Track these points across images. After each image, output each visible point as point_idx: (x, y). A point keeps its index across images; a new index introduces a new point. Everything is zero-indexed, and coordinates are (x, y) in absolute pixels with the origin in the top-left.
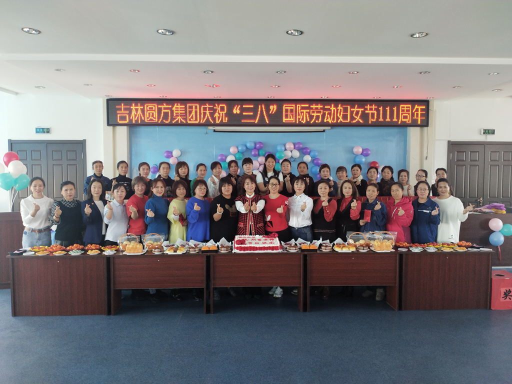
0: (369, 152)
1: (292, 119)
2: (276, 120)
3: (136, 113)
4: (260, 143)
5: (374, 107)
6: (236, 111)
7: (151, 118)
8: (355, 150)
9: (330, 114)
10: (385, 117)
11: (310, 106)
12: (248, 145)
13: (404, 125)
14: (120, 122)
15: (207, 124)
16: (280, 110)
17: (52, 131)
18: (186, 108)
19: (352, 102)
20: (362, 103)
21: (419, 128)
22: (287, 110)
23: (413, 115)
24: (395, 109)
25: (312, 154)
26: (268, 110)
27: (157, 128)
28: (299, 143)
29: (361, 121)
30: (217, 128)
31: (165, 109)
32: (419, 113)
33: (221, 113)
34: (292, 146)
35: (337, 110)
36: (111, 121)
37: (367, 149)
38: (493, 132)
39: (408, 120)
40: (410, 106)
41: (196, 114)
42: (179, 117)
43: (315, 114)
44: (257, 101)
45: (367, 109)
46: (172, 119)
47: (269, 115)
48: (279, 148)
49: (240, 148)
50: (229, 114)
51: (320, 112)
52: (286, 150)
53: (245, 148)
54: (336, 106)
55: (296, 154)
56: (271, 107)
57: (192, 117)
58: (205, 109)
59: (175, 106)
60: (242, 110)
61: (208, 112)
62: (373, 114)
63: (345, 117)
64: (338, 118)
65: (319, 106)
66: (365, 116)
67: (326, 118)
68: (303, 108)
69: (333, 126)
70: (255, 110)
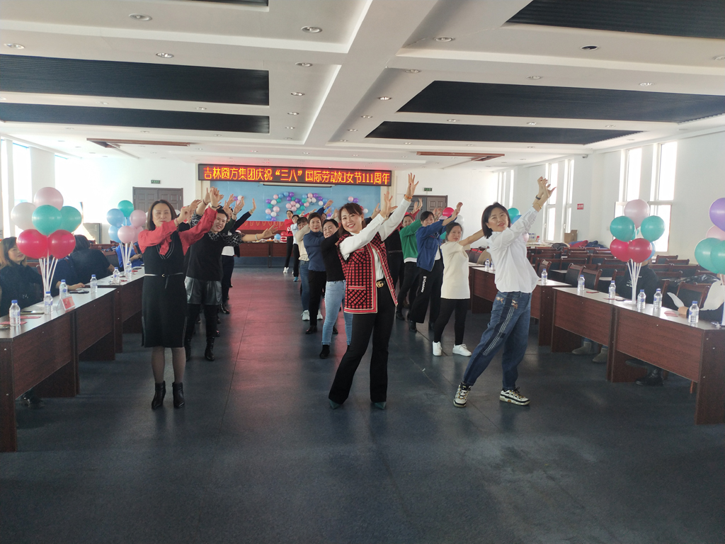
1: (311, 179)
2: (302, 180)
3: (216, 172)
4: (292, 193)
5: (359, 174)
6: (278, 173)
7: (225, 176)
9: (334, 177)
10: (366, 180)
11: (322, 172)
12: (285, 194)
13: (377, 185)
14: (206, 178)
15: (260, 181)
16: (304, 173)
17: (161, 182)
18: (247, 171)
19: (347, 170)
20: (353, 171)
21: (386, 187)
22: (308, 174)
23: (382, 178)
24: (372, 175)
26: (297, 174)
27: (229, 182)
28: (316, 194)
29: (352, 182)
30: (265, 183)
31: (234, 171)
32: (386, 177)
33: (268, 174)
34: (312, 196)
35: (338, 175)
36: (201, 178)
37: (356, 199)
38: (431, 190)
39: (379, 182)
40: (380, 173)
41: (253, 175)
42: (243, 176)
43: (325, 177)
44: (290, 168)
45: (355, 175)
46: (239, 177)
47: (297, 177)
48: (303, 196)
49: (279, 196)
50: (273, 175)
51: (328, 176)
52: (308, 197)
53: (282, 196)
54: (337, 173)
55: (314, 200)
56: (299, 172)
57: (251, 177)
58: (258, 172)
59: (241, 169)
60: (281, 173)
61: (260, 174)
62: (359, 178)
63: (343, 179)
64: (338, 180)
65: (327, 172)
66: (354, 179)
67: (331, 179)
68: (317, 173)
69: (336, 184)
70: (289, 173)
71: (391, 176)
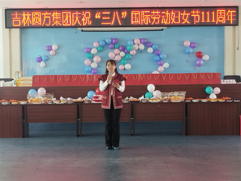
0: (195, 45)
1: (138, 22)
2: (126, 23)
3: (26, 18)
4: (116, 39)
5: (197, 12)
7: (36, 22)
8: (185, 44)
10: (206, 19)
11: (150, 12)
12: (107, 41)
13: (221, 25)
14: (15, 25)
15: (77, 26)
16: (129, 15)
18: (61, 15)
19: (182, 9)
20: (189, 9)
21: (232, 27)
22: (134, 15)
23: (226, 17)
24: (213, 13)
25: (153, 47)
26: (120, 15)
27: (41, 29)
28: (144, 39)
29: (188, 23)
30: (84, 29)
31: (46, 15)
32: (231, 15)
33: (87, 18)
34: (139, 41)
35: (171, 15)
36: (8, 25)
37: (194, 43)
39: (223, 21)
40: (224, 11)
41: (69, 19)
42: (57, 22)
43: (155, 18)
44: (112, 9)
45: (192, 14)
46: (52, 23)
47: (122, 20)
48: (129, 43)
49: (100, 43)
50: (93, 18)
51: (158, 17)
52: (134, 44)
53: (104, 43)
54: (170, 12)
55: (142, 47)
56: (123, 13)
57: (66, 22)
58: (75, 15)
59: (54, 14)
60: (102, 15)
61: (77, 18)
62: (197, 17)
63: (176, 20)
64: (171, 21)
65: (157, 12)
66: (191, 19)
67: (163, 21)
68: (146, 14)
69: (169, 26)
70: (111, 16)
71: (237, 13)
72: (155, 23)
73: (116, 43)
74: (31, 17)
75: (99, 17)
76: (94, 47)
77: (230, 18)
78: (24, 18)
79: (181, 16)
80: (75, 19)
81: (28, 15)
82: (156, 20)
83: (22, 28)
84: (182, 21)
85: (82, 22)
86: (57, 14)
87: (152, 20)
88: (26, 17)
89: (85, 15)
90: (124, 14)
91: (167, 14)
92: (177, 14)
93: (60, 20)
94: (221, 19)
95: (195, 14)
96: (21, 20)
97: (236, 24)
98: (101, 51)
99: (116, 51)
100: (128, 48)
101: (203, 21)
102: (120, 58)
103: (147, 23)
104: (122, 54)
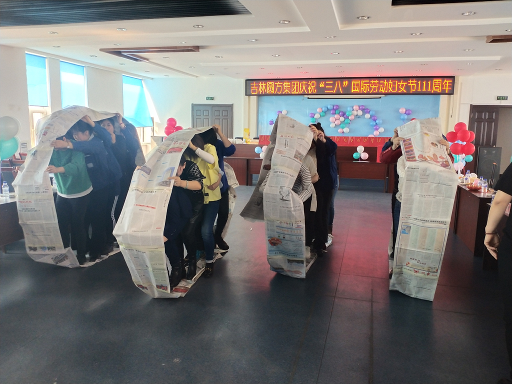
0: (410, 112)
1: (357, 90)
2: (347, 92)
4: (337, 106)
5: (414, 81)
7: (270, 90)
8: (400, 111)
9: (383, 87)
10: (422, 88)
11: (370, 81)
12: (329, 107)
13: (436, 94)
14: (253, 93)
15: (303, 94)
16: (350, 84)
17: (215, 99)
18: (291, 84)
19: (400, 78)
20: (406, 78)
21: (447, 95)
22: (354, 84)
23: (442, 86)
24: (429, 82)
25: (371, 113)
26: (342, 84)
27: (274, 97)
28: (363, 106)
29: (405, 91)
30: (310, 96)
31: (278, 85)
32: (447, 85)
33: (312, 87)
34: (358, 108)
37: (409, 110)
38: (506, 98)
39: (439, 91)
40: (440, 80)
41: (297, 87)
42: (287, 90)
43: (373, 87)
44: (335, 79)
45: (409, 83)
46: (283, 91)
47: (342, 88)
48: (349, 109)
49: (323, 109)
50: (318, 87)
51: (377, 85)
52: (353, 110)
53: (326, 109)
54: (388, 82)
55: (360, 113)
56: (344, 83)
57: (294, 90)
58: (302, 85)
59: (285, 83)
60: (326, 84)
61: (304, 86)
62: (413, 86)
64: (389, 89)
65: (376, 82)
66: (407, 87)
67: (381, 89)
68: (365, 83)
70: (334, 85)
71: (453, 83)
72: (373, 91)
73: (337, 109)
74: (266, 86)
75: (323, 86)
76: (318, 113)
77: (446, 88)
78: (261, 87)
79: (399, 85)
80: (302, 87)
81: (264, 84)
82: (375, 89)
83: (259, 95)
84: (399, 89)
85: (308, 91)
86: (287, 83)
87: (371, 89)
88: (262, 86)
89: (311, 84)
90: (346, 83)
91: (385, 83)
92: (394, 84)
93: (290, 89)
94: (437, 88)
95: (412, 83)
96: (258, 89)
97: (451, 93)
98: (323, 116)
99: (336, 116)
100: (347, 114)
101: (419, 90)
102: (340, 123)
103: (365, 92)
104: (342, 119)
